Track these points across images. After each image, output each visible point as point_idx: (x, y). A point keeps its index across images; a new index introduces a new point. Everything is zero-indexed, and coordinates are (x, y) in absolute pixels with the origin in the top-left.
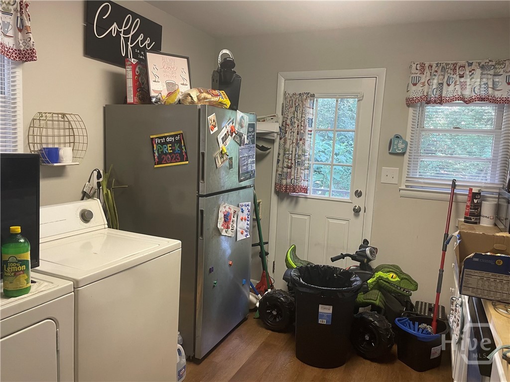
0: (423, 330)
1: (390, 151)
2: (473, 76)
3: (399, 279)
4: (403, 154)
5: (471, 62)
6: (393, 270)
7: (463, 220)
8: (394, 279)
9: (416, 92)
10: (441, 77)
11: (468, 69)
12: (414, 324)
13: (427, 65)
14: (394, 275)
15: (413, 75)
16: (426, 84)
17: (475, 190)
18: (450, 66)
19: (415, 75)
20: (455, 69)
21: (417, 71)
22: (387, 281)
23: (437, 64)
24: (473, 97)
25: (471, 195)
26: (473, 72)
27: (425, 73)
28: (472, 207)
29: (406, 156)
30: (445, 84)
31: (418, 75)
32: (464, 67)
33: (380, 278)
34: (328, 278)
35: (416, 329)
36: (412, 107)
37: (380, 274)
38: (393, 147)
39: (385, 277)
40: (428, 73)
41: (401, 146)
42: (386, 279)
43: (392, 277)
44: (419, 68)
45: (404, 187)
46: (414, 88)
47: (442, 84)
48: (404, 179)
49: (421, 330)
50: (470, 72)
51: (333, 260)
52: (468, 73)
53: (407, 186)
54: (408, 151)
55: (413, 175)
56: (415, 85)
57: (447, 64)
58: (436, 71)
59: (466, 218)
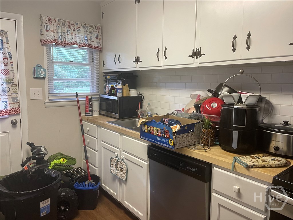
0: (88, 185)
1: (35, 76)
2: (80, 31)
3: (67, 161)
4: (44, 78)
5: (77, 22)
6: (63, 156)
7: (85, 115)
8: (64, 161)
9: (49, 36)
10: (63, 29)
11: (76, 27)
12: (82, 184)
13: (52, 19)
14: (64, 159)
15: (44, 24)
16: (55, 31)
17: (90, 97)
18: (66, 22)
19: (46, 24)
20: (69, 25)
21: (47, 22)
22: (60, 165)
23: (58, 19)
24: (82, 44)
25: (88, 100)
26: (79, 29)
27: (52, 24)
28: (90, 107)
29: (46, 79)
30: (66, 34)
31: (48, 24)
32: (74, 25)
33: (56, 164)
34: (22, 181)
35: (84, 186)
36: (45, 46)
37: (55, 162)
38: (37, 73)
39: (59, 163)
40: (55, 25)
41: (43, 73)
42: (59, 164)
43: (63, 161)
44: (48, 20)
45: (47, 100)
46: (47, 33)
47: (65, 33)
48: (47, 95)
49: (87, 185)
50: (77, 28)
51: (22, 165)
52: (76, 29)
53: (49, 100)
54: (47, 76)
55: (51, 92)
56: (47, 31)
57: (65, 21)
58: (59, 24)
59: (86, 113)
